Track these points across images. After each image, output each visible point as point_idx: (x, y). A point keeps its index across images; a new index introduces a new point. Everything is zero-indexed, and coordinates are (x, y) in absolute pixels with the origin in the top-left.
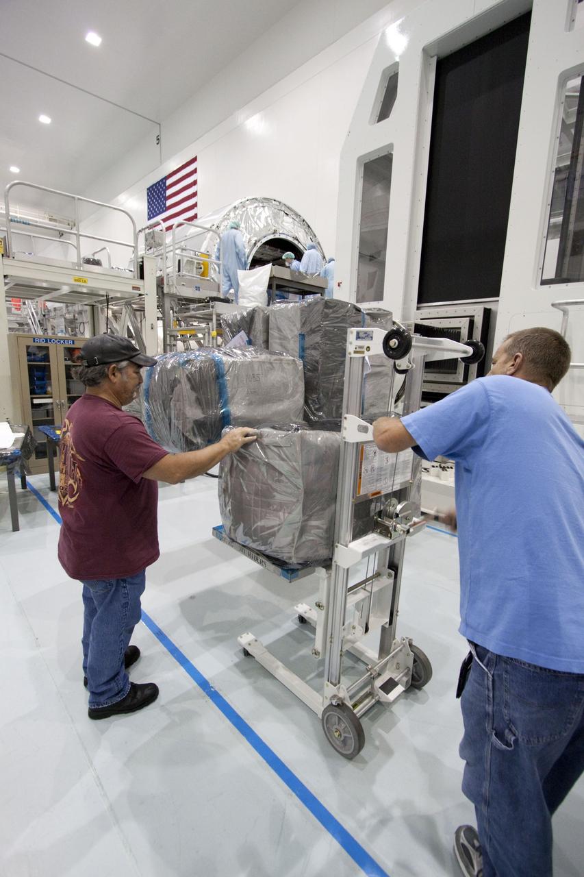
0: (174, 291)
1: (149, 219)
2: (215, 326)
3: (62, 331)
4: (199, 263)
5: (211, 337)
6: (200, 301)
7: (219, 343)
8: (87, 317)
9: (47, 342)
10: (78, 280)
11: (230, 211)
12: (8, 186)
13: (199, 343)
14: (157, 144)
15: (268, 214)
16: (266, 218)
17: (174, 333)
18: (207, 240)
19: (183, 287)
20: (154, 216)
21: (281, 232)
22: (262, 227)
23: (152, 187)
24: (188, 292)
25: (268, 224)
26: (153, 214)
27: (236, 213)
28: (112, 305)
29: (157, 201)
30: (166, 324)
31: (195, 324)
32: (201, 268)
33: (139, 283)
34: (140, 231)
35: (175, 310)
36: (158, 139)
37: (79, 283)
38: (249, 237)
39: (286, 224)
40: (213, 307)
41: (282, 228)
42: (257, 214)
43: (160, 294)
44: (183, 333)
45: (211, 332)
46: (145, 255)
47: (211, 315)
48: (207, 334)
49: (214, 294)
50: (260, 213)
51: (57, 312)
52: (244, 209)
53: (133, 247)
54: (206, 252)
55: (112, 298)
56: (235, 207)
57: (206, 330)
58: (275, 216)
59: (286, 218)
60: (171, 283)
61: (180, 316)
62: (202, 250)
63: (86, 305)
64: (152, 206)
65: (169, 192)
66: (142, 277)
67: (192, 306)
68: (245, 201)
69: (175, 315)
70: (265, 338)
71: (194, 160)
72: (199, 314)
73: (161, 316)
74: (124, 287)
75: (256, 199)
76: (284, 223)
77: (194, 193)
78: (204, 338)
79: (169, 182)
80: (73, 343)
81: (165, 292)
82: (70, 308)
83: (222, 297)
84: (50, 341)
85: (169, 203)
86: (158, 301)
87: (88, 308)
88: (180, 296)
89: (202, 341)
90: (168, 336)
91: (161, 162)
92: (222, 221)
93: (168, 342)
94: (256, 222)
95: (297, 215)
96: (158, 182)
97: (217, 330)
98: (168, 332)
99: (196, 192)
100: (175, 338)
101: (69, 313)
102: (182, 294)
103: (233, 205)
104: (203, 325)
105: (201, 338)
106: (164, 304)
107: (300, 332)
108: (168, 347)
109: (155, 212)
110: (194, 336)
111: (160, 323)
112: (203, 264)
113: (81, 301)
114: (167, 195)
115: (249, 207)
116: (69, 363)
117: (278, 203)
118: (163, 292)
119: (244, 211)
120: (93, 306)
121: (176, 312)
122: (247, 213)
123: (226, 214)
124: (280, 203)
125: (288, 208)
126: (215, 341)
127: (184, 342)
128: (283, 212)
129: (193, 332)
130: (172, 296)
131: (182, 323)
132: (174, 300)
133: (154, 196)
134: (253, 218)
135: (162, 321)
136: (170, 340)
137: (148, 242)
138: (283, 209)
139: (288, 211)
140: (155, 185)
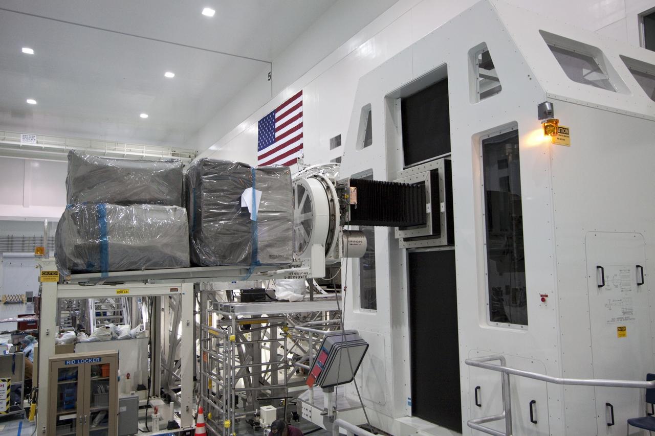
1: (259, 150)
5: (229, 341)
9: (76, 363)
14: (269, 80)
20: (264, 147)
23: (262, 120)
26: (263, 145)
29: (267, 133)
33: (177, 285)
36: (269, 76)
37: (121, 295)
64: (262, 138)
65: (278, 124)
71: (300, 94)
77: (300, 124)
79: (278, 115)
80: (100, 360)
81: (201, 289)
84: (80, 362)
85: (278, 134)
90: (202, 331)
91: (272, 95)
96: (268, 115)
99: (302, 123)
109: (265, 143)
114: (276, 127)
116: (95, 378)
133: (264, 129)
140: (265, 118)
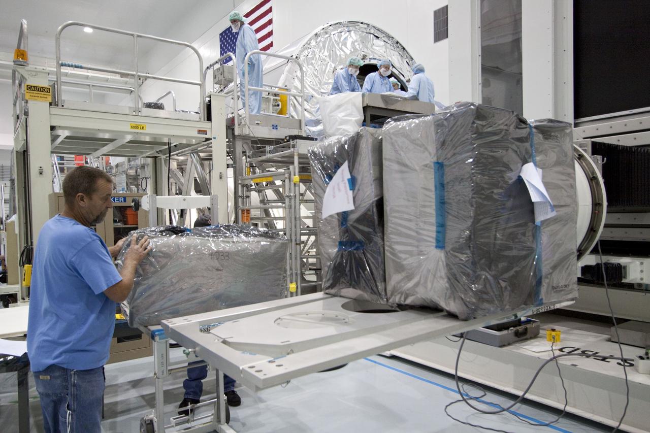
0: (246, 131)
2: (297, 170)
3: (123, 189)
4: (276, 100)
5: (292, 183)
6: (277, 142)
7: (302, 191)
8: (149, 172)
10: (136, 127)
11: (310, 39)
12: (60, 28)
13: (277, 192)
15: (355, 38)
16: (353, 43)
17: (247, 182)
18: (285, 73)
19: (258, 127)
21: (371, 57)
22: (348, 52)
23: (225, 32)
24: (264, 132)
25: (355, 49)
27: (318, 41)
28: (177, 155)
29: (230, 45)
30: (237, 172)
31: (273, 169)
32: (278, 105)
33: (205, 125)
34: (208, 68)
35: (248, 154)
37: (136, 131)
38: (333, 65)
39: (377, 48)
40: (294, 147)
41: (372, 52)
42: (342, 39)
43: (230, 136)
44: (258, 181)
45: (292, 176)
46: (213, 93)
47: (292, 156)
48: (287, 181)
49: (295, 132)
50: (346, 39)
51: (118, 168)
52: (327, 36)
53: (199, 85)
54: (284, 87)
55: (175, 146)
56: (316, 35)
57: (287, 176)
58: (363, 41)
59: (376, 41)
60: (243, 123)
61: (254, 161)
62: (280, 84)
63: (147, 157)
64: (225, 45)
66: (209, 118)
67: (268, 148)
68: (328, 27)
69: (248, 159)
70: (377, 175)
72: (276, 157)
73: (231, 162)
74: (189, 133)
75: (340, 23)
76: (374, 47)
77: (269, 33)
78: (283, 186)
80: (125, 201)
81: (236, 133)
82: (132, 163)
83: (304, 135)
86: (228, 146)
87: (150, 161)
88: (254, 137)
89: (281, 189)
90: (240, 186)
91: (234, 6)
92: (302, 51)
93: (240, 194)
94: (341, 49)
95: (389, 37)
97: (299, 175)
98: (240, 182)
99: (272, 31)
100: (248, 187)
101: (131, 168)
102: (256, 135)
103: (315, 32)
104: (281, 170)
105: (279, 186)
106: (234, 148)
107: (435, 160)
108: (240, 200)
110: (271, 184)
111: (231, 171)
112: (280, 101)
113: (142, 153)
115: (332, 33)
116: (120, 225)
117: (366, 26)
118: (233, 134)
119: (327, 37)
120: (156, 157)
121: (249, 157)
122: (331, 40)
123: (307, 43)
124: (368, 25)
125: (378, 30)
126: (297, 188)
127: (259, 192)
128: (372, 36)
129: (270, 179)
130: (245, 138)
131: (257, 170)
132: (247, 143)
133: (227, 41)
134: (338, 44)
135: (232, 169)
136: (243, 191)
137: (217, 79)
138: (372, 31)
139: (378, 34)
